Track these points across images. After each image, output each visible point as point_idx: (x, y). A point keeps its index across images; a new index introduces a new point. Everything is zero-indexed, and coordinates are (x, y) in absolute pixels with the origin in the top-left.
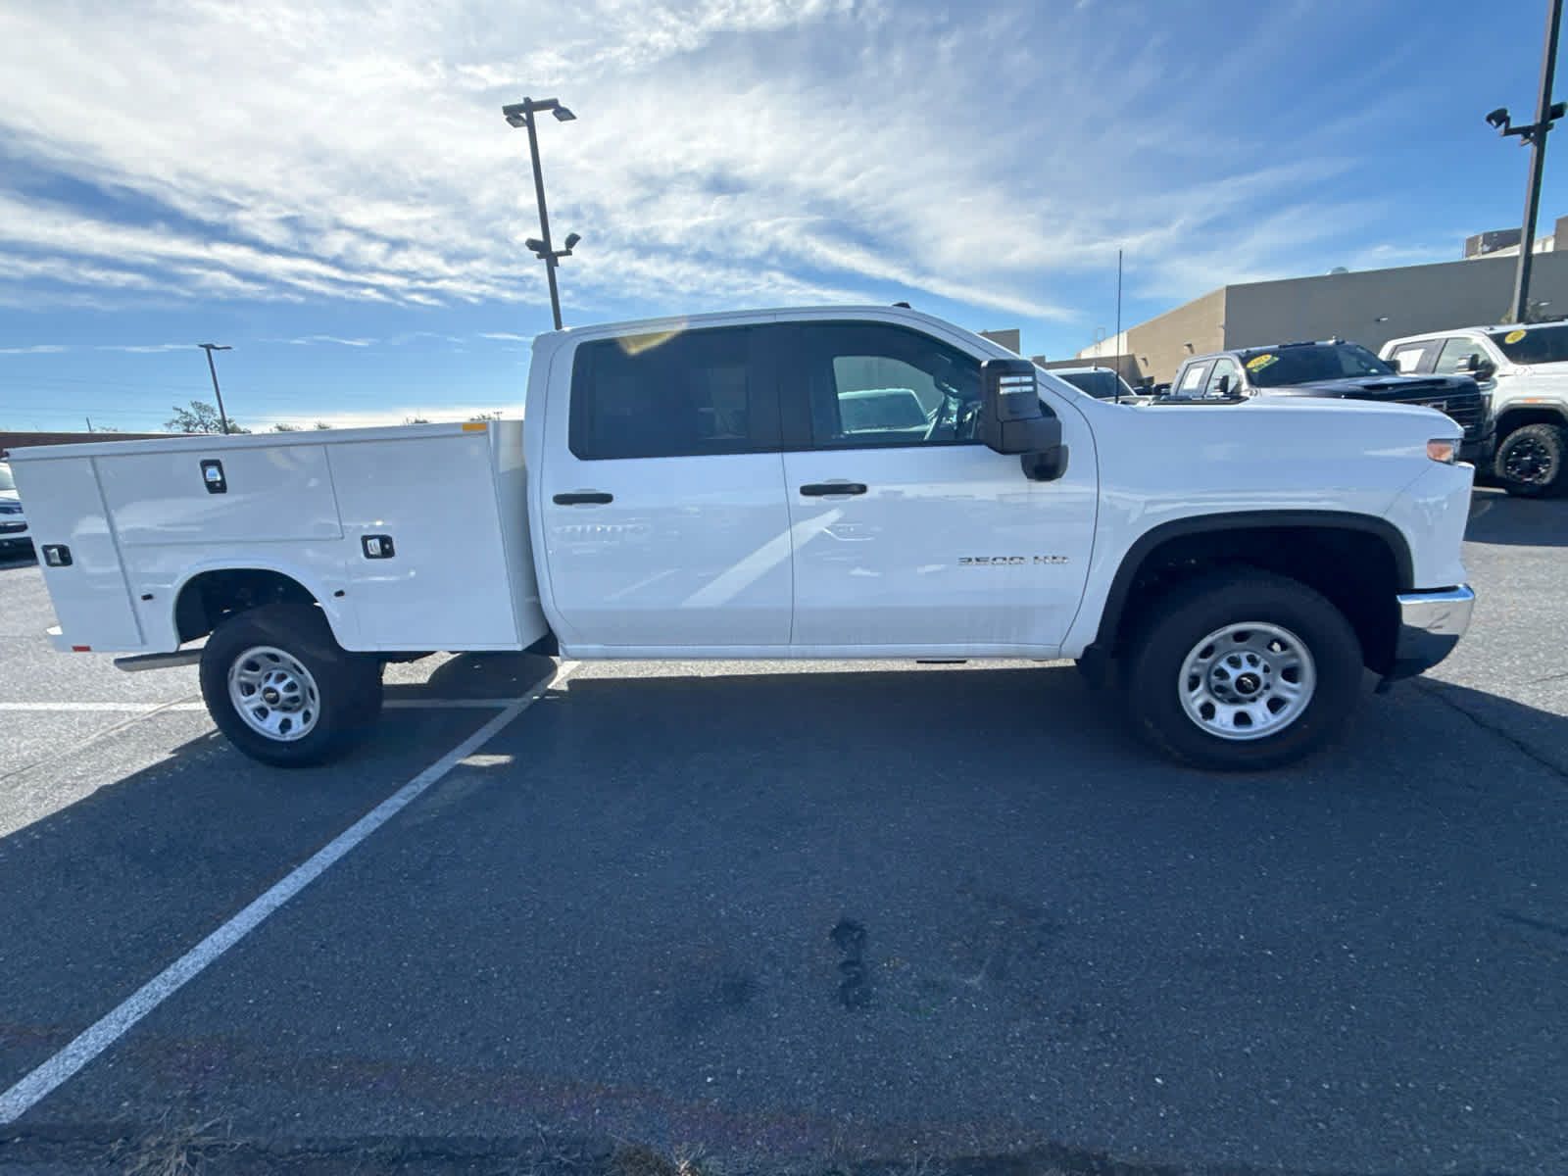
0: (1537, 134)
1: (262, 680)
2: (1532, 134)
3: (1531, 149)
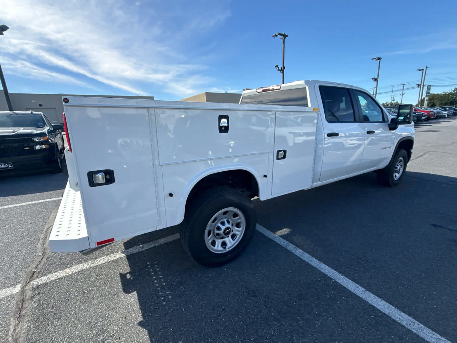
0: (282, 70)
1: (220, 225)
2: (282, 71)
3: (282, 73)
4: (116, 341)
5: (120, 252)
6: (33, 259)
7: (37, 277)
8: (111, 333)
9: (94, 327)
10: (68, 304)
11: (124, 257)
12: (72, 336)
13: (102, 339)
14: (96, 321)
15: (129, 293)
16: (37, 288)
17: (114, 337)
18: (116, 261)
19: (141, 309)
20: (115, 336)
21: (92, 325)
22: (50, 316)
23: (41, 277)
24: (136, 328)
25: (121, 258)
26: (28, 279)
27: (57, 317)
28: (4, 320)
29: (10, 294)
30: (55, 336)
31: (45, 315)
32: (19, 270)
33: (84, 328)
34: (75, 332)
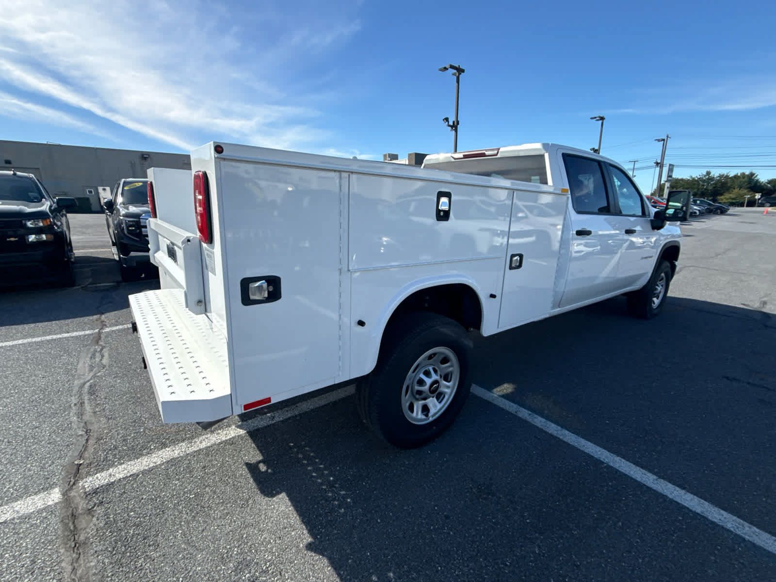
0: (455, 127)
1: (423, 376)
3: (454, 131)
4: (276, 579)
5: (233, 427)
6: (68, 441)
7: (88, 474)
8: (263, 565)
9: (227, 556)
10: (165, 520)
11: (244, 435)
12: (190, 574)
13: (249, 577)
14: (228, 547)
15: (273, 496)
16: (93, 493)
17: (270, 572)
18: (231, 442)
19: (303, 522)
20: (271, 570)
21: (222, 554)
22: (136, 542)
23: (96, 473)
24: (306, 555)
25: (238, 436)
26: (70, 478)
27: (151, 543)
28: (47, 553)
29: (42, 507)
30: (158, 577)
31: (126, 540)
32: (48, 463)
33: (209, 560)
34: (194, 568)
